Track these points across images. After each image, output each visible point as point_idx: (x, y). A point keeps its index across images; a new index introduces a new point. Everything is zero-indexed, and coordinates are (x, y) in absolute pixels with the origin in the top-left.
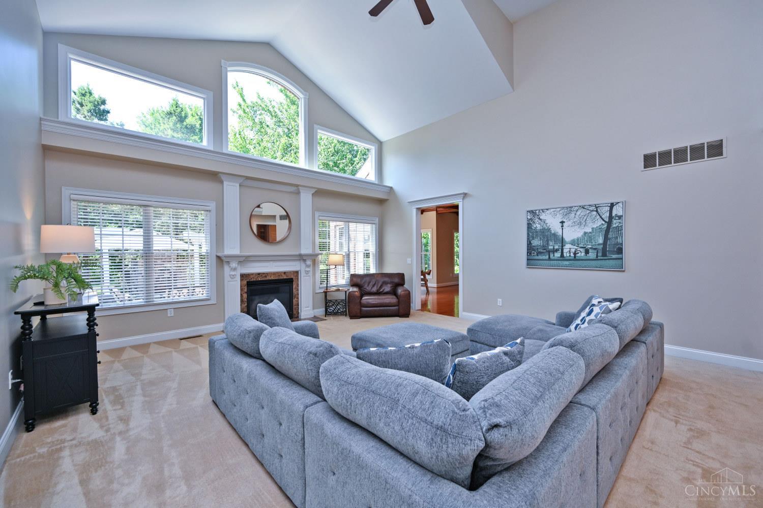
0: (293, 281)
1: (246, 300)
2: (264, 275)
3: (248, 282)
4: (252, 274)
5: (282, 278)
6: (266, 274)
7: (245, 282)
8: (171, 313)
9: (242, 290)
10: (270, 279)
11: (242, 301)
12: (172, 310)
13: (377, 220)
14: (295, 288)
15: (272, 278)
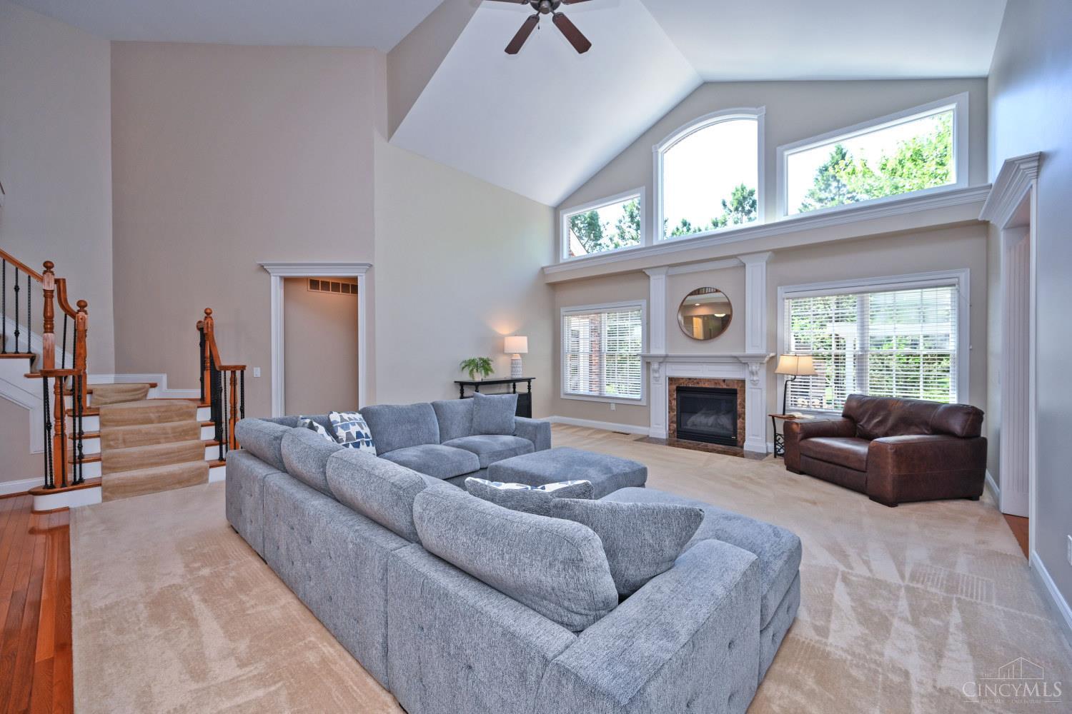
0: (736, 394)
1: (675, 408)
2: (695, 381)
3: (677, 387)
4: (682, 379)
5: (720, 387)
6: (699, 380)
7: (674, 387)
8: (613, 407)
9: (670, 395)
10: (704, 386)
11: (671, 409)
12: (614, 405)
13: (964, 276)
14: (740, 404)
15: (707, 385)
